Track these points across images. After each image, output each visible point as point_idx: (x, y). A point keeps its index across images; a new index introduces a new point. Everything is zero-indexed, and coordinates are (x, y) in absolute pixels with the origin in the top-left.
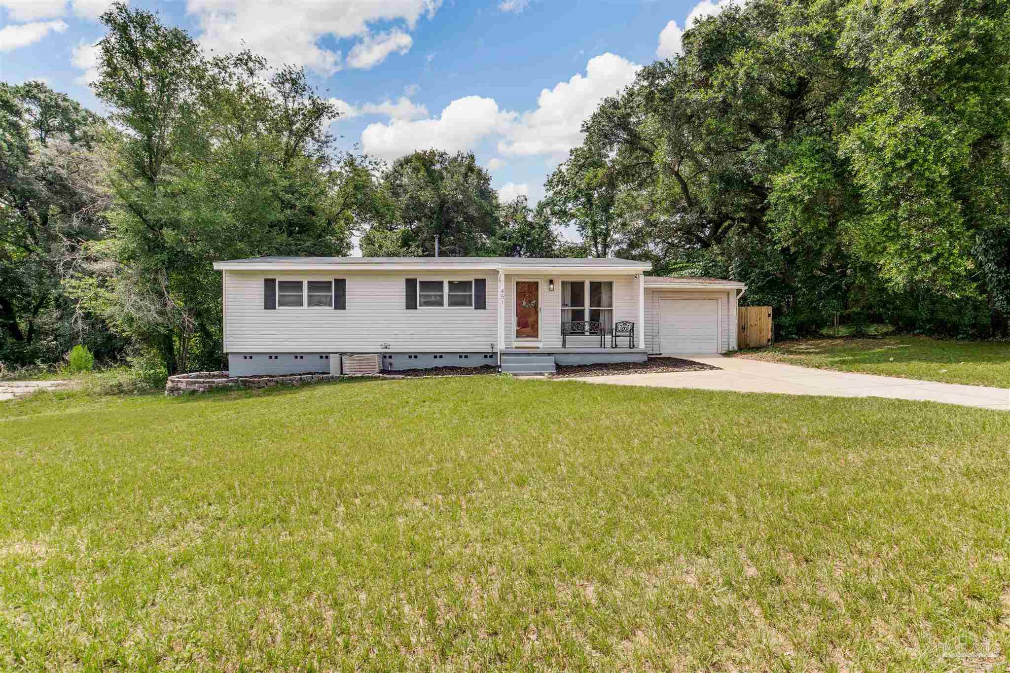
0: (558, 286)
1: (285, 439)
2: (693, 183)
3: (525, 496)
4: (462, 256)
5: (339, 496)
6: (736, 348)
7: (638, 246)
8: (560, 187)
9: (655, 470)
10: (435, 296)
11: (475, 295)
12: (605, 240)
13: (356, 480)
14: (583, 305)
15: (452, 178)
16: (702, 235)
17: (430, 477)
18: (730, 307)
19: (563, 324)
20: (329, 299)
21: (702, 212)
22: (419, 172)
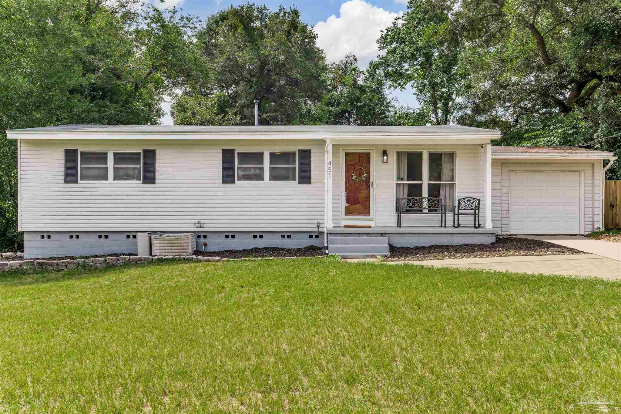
0: (392, 158)
1: (87, 328)
2: (552, 37)
3: (356, 397)
4: (285, 125)
5: (145, 393)
6: (603, 229)
7: (484, 111)
8: (394, 46)
9: (507, 370)
10: (255, 168)
11: (300, 169)
12: (446, 104)
13: (166, 376)
14: (421, 179)
15: (273, 36)
16: (561, 98)
17: (248, 373)
18: (595, 181)
19: (397, 200)
20: (137, 171)
21: (562, 70)
22: (236, 29)
